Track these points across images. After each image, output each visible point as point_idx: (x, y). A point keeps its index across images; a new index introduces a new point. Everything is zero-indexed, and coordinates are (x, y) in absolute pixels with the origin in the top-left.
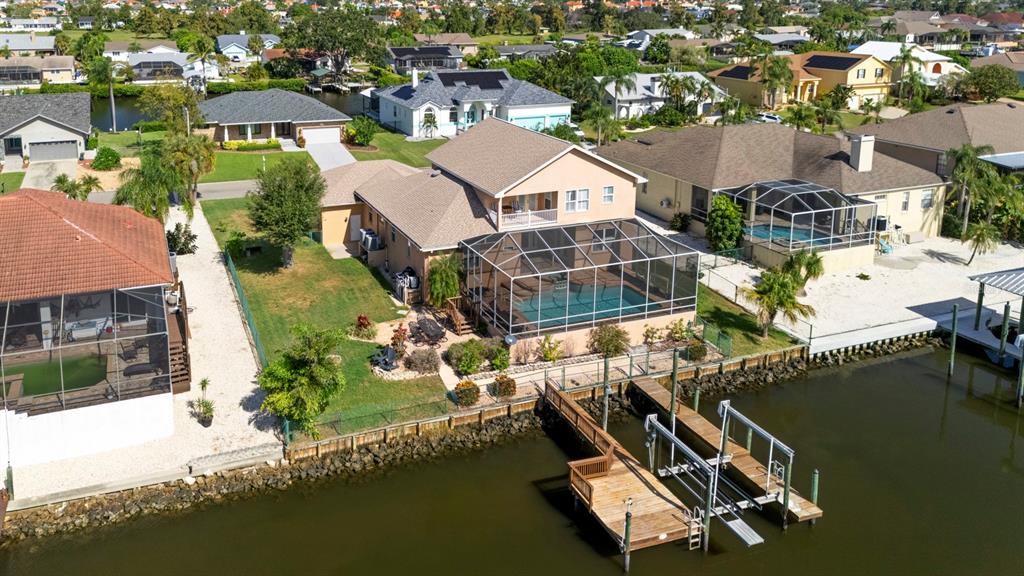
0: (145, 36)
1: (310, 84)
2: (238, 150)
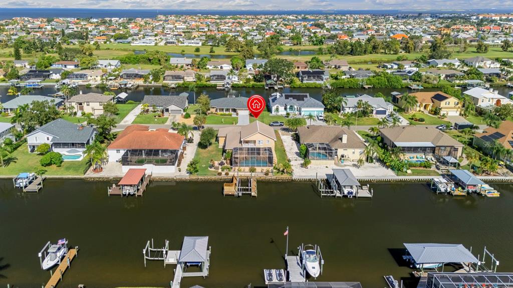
2: (221, 115)
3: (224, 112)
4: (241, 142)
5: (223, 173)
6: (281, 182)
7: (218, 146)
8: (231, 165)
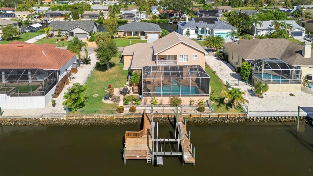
0: (138, 6)
1: (170, 21)
2: (129, 38)
3: (133, 36)
4: (154, 58)
5: (127, 108)
6: (228, 124)
7: (123, 67)
8: (140, 93)
